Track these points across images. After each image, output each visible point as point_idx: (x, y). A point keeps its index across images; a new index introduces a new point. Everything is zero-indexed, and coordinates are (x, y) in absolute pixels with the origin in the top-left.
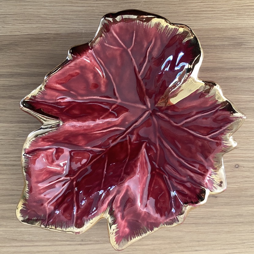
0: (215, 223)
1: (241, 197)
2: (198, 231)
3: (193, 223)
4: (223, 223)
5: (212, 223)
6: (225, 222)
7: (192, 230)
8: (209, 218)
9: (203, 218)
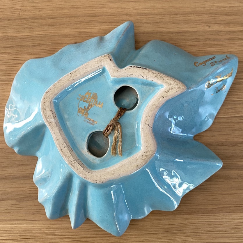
0: (76, 17)
1: (50, 43)
2: (93, 9)
3: (98, 16)
4: (69, 17)
5: (79, 17)
6: (67, 18)
7: (99, 9)
8: (83, 22)
9: (89, 22)
